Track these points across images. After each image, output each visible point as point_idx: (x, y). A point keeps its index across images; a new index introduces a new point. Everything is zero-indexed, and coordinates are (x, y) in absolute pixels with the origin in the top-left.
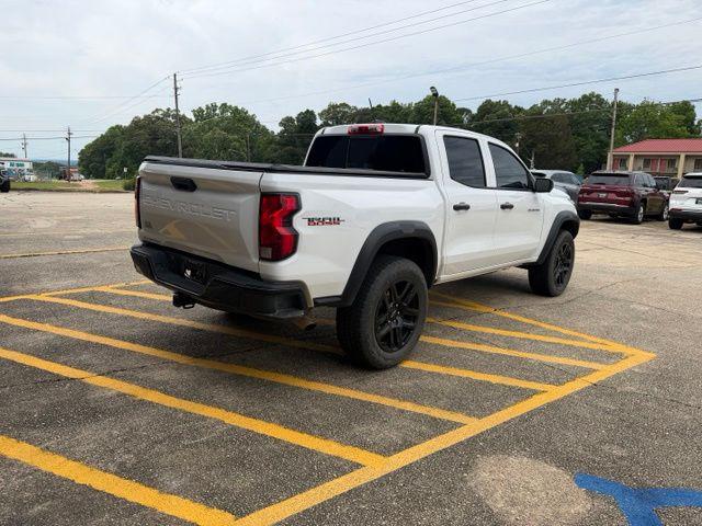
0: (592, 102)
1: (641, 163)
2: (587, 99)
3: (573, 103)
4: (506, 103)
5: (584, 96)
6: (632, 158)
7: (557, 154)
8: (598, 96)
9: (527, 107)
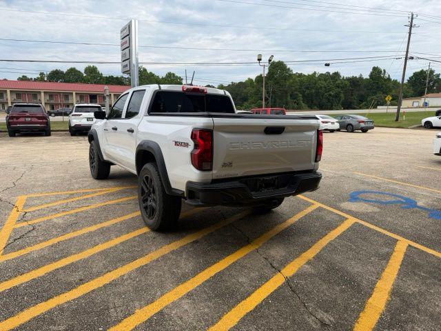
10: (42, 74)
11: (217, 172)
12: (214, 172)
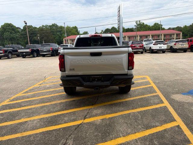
0: (55, 26)
1: (71, 41)
2: (53, 25)
3: (50, 26)
4: (31, 26)
5: (53, 24)
6: (69, 40)
7: (50, 40)
8: (56, 24)
9: (38, 27)
10: (102, 31)
11: (67, 73)
12: (66, 72)
